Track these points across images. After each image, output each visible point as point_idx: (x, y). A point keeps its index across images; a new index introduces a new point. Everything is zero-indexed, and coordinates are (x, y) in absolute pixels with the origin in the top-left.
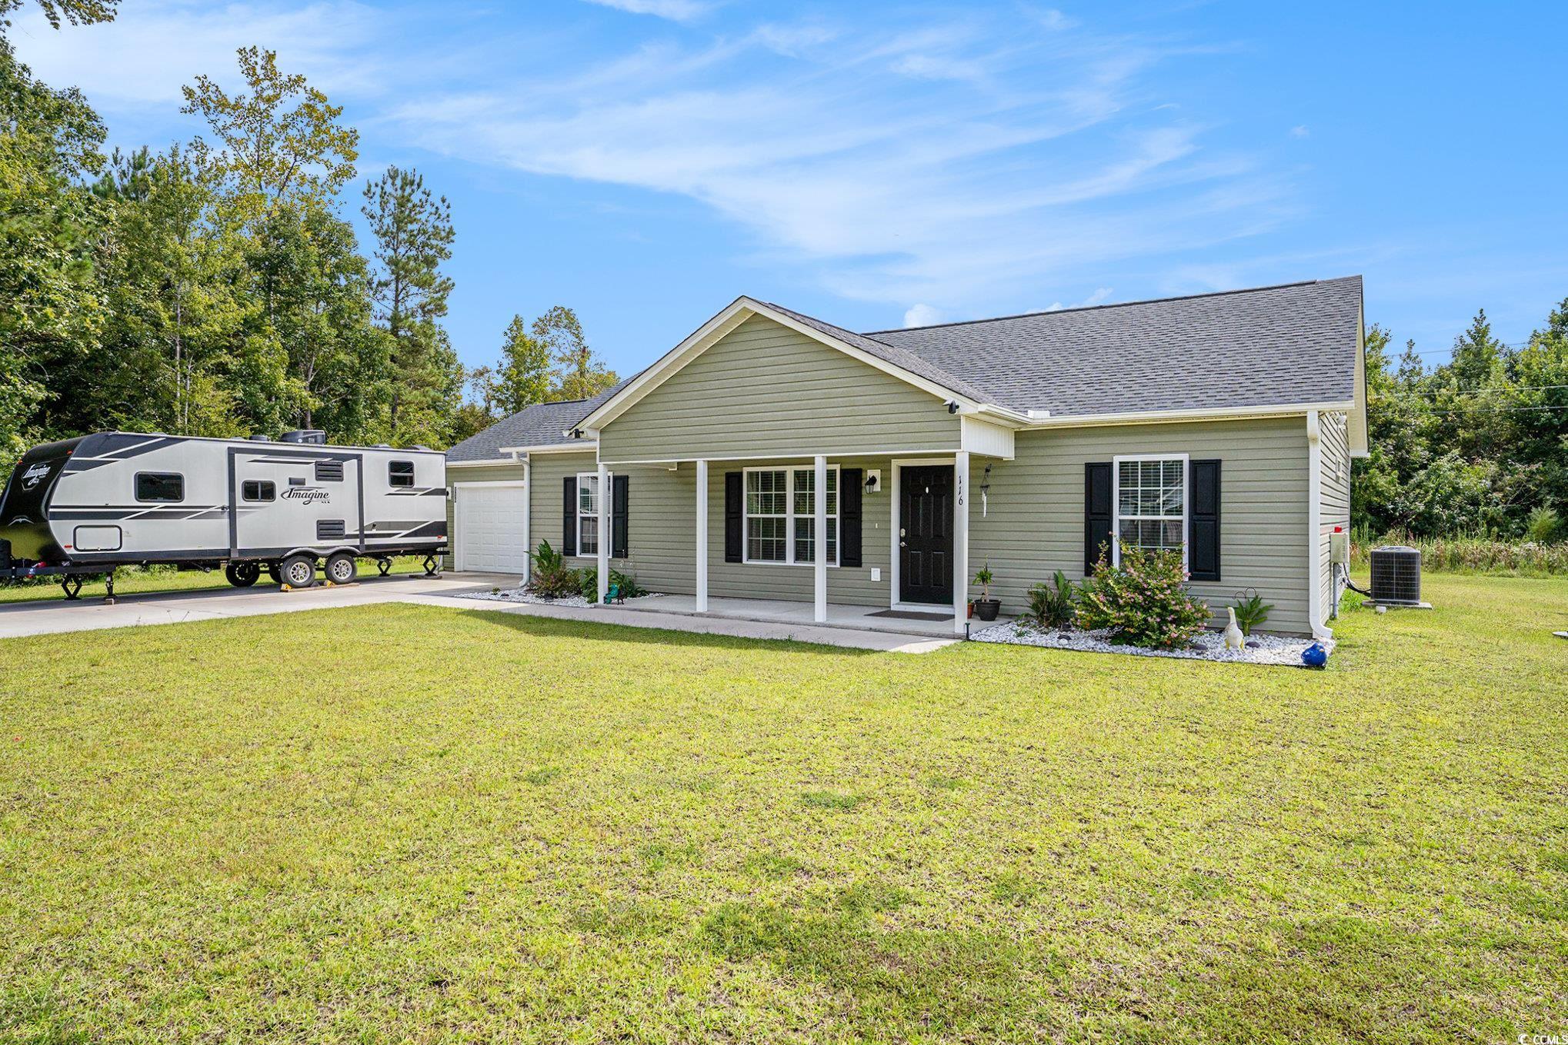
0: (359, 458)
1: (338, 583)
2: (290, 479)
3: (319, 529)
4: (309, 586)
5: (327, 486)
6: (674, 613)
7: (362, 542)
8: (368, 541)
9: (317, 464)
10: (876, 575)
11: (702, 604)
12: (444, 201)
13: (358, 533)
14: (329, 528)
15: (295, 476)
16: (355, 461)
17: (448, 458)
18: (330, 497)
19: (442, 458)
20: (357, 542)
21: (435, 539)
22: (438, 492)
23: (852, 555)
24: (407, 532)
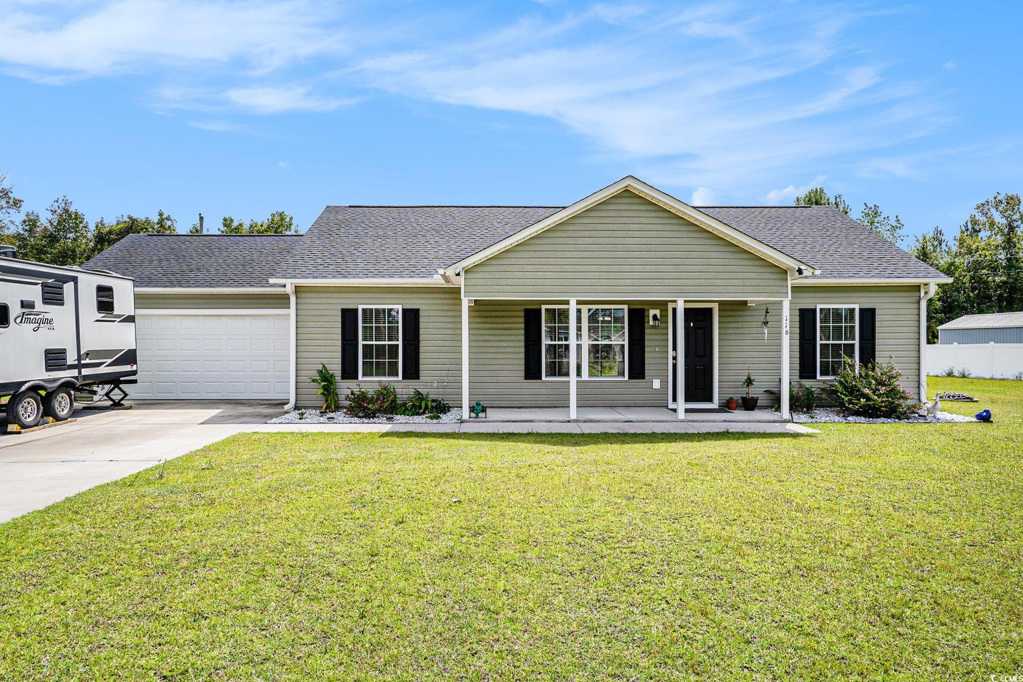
0: (75, 280)
1: (58, 419)
2: (22, 302)
3: (47, 360)
4: (36, 425)
5: (52, 310)
6: (550, 421)
7: (80, 373)
8: (85, 372)
9: (44, 286)
10: (657, 384)
11: (573, 413)
13: (76, 362)
14: (54, 359)
15: (27, 298)
16: (72, 284)
17: (136, 284)
18: (55, 324)
19: (130, 284)
20: (75, 372)
21: (127, 368)
22: (131, 319)
23: (637, 371)
24: (109, 361)
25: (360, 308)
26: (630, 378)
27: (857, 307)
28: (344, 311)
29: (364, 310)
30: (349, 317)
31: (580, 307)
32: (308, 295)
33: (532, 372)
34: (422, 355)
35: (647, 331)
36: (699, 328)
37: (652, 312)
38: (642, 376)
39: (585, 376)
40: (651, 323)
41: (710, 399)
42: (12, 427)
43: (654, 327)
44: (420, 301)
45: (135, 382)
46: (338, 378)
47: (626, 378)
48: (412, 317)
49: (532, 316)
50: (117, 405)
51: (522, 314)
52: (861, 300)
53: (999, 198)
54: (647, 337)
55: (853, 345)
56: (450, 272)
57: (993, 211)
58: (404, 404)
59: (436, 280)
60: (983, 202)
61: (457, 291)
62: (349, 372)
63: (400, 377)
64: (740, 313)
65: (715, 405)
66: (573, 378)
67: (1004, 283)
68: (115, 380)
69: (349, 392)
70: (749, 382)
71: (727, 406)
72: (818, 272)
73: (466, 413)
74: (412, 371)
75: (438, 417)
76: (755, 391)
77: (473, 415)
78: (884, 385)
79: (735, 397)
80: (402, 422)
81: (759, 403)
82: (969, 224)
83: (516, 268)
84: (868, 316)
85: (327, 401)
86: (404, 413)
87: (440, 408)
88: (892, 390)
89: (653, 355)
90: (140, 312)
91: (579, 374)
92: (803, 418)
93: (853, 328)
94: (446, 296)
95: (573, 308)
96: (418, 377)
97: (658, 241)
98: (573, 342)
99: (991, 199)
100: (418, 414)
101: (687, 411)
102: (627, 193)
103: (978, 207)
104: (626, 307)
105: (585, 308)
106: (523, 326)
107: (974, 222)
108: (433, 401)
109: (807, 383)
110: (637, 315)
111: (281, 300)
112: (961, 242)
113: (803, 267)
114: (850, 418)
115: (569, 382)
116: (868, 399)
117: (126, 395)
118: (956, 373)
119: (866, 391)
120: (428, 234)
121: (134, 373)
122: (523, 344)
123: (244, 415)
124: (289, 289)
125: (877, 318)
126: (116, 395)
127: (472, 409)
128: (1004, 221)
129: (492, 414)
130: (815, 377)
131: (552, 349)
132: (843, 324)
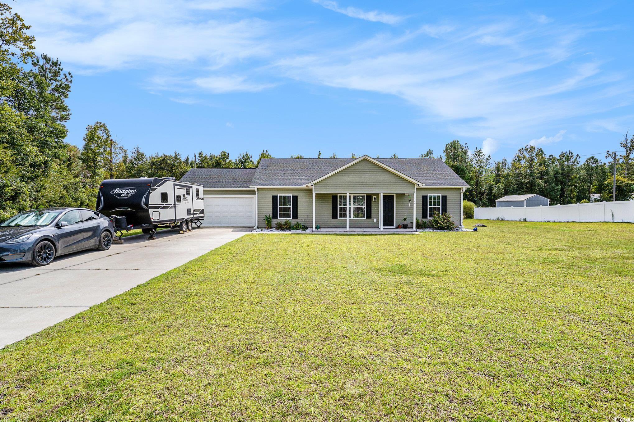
0: (192, 187)
1: (189, 230)
3: (187, 212)
4: (185, 232)
5: (188, 197)
8: (194, 216)
10: (375, 220)
11: (348, 229)
12: (69, 74)
13: (193, 213)
14: (189, 212)
18: (189, 201)
19: (202, 187)
20: (192, 216)
21: (202, 215)
22: (203, 199)
23: (369, 216)
24: (199, 213)
25: (278, 195)
26: (366, 218)
27: (441, 195)
28: (273, 196)
29: (280, 196)
30: (275, 198)
31: (350, 195)
32: (261, 191)
33: (334, 216)
34: (298, 211)
35: (372, 203)
36: (389, 202)
37: (374, 197)
38: (371, 218)
39: (352, 218)
40: (374, 200)
41: (393, 225)
42: (181, 232)
43: (374, 201)
44: (298, 193)
45: (203, 220)
46: (272, 218)
47: (365, 218)
48: (295, 198)
49: (334, 198)
50: (199, 227)
51: (331, 197)
52: (442, 193)
53: (527, 147)
54: (372, 205)
55: (440, 207)
56: (309, 185)
57: (525, 152)
58: (293, 227)
59: (304, 186)
60: (521, 148)
61: (311, 190)
62: (275, 216)
63: (291, 218)
64: (402, 197)
65: (394, 227)
66: (348, 218)
67: (528, 182)
68: (198, 219)
69: (276, 222)
70: (405, 219)
71: (398, 227)
72: (424, 185)
73: (314, 229)
74: (295, 216)
75: (305, 230)
76: (406, 223)
77: (316, 229)
78: (446, 220)
79: (401, 224)
80: (293, 231)
81: (408, 226)
82: (517, 157)
83: (330, 183)
84: (444, 198)
85: (268, 225)
86: (293, 229)
87: (305, 228)
88: (448, 221)
89: (374, 211)
90: (205, 196)
91: (350, 217)
92: (421, 230)
93: (439, 202)
94: (308, 191)
95: (348, 195)
96: (297, 218)
97: (374, 175)
98: (348, 207)
99: (524, 148)
100: (298, 229)
101: (383, 229)
102: (365, 160)
103: (519, 151)
104: (365, 195)
105: (352, 196)
106: (331, 201)
107: (519, 157)
108: (303, 225)
109: (424, 220)
110: (369, 198)
111: (252, 192)
112: (513, 165)
113: (419, 183)
114: (435, 230)
115: (346, 219)
116: (440, 224)
117: (201, 224)
118: (500, 219)
119: (440, 222)
120: (299, 170)
121: (204, 217)
122: (331, 207)
123: (242, 230)
124: (256, 189)
125: (447, 199)
126: (198, 224)
127: (316, 228)
128: (529, 156)
129: (322, 230)
130: (427, 218)
131: (341, 209)
132: (436, 201)
